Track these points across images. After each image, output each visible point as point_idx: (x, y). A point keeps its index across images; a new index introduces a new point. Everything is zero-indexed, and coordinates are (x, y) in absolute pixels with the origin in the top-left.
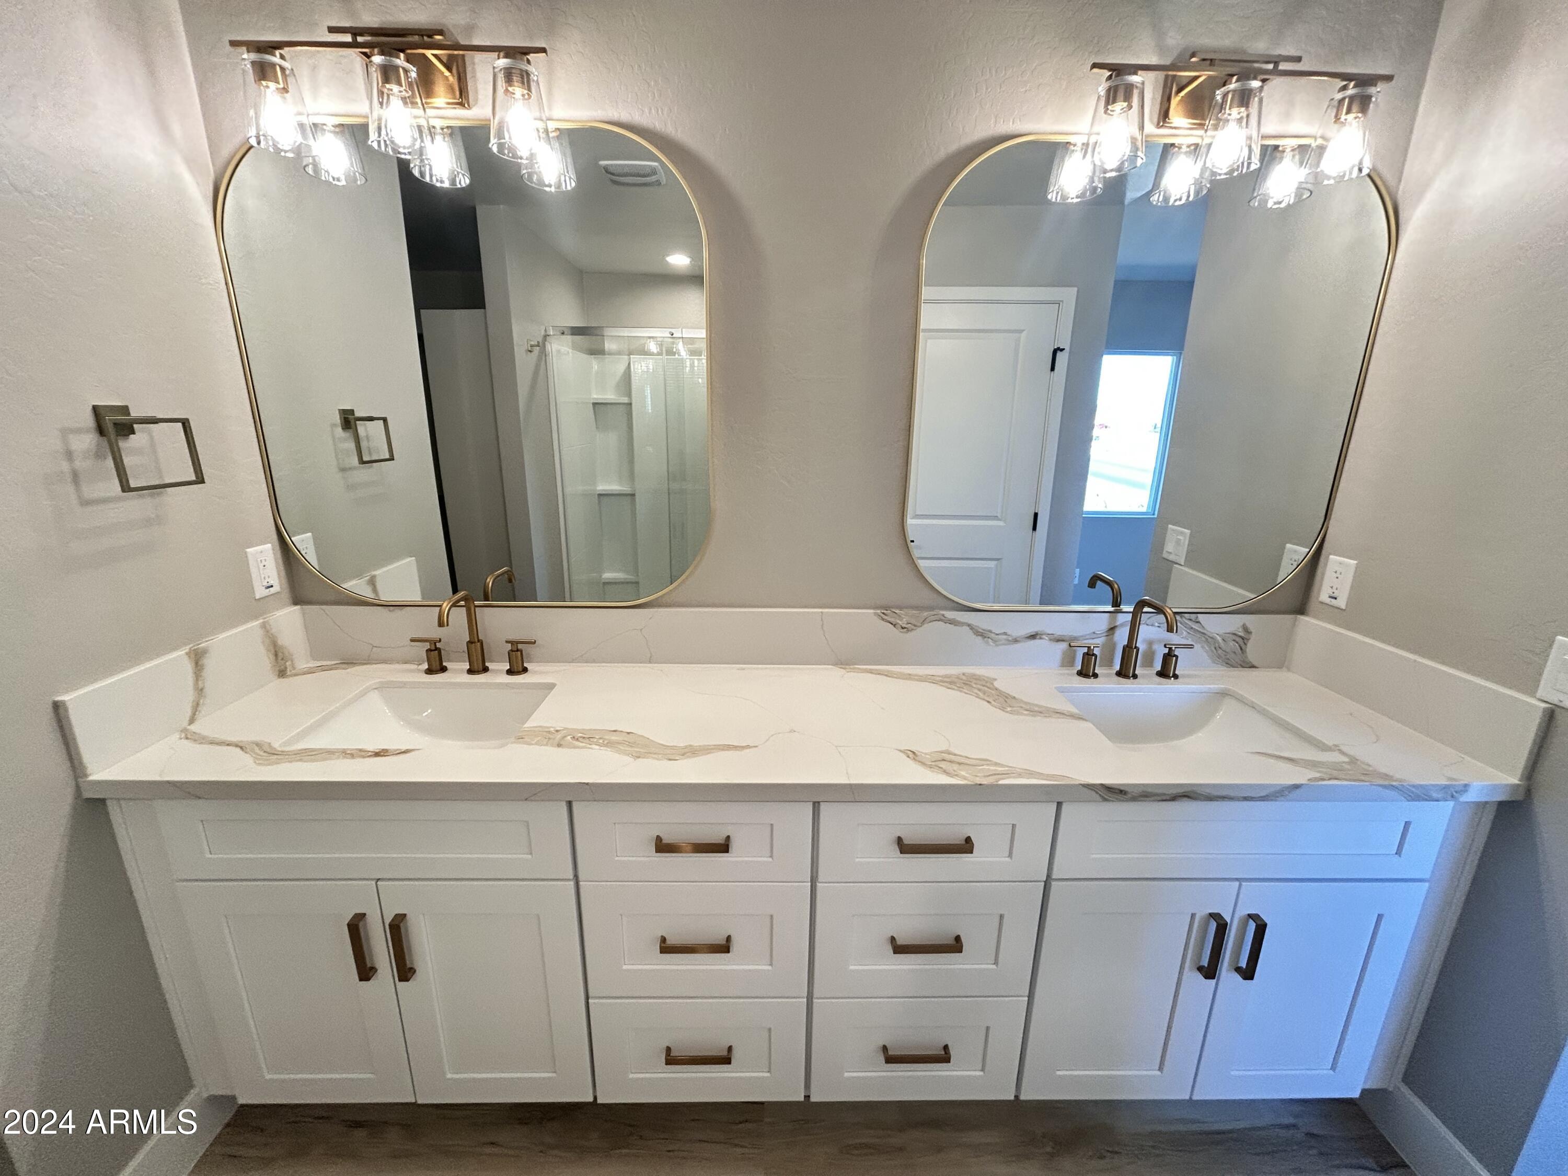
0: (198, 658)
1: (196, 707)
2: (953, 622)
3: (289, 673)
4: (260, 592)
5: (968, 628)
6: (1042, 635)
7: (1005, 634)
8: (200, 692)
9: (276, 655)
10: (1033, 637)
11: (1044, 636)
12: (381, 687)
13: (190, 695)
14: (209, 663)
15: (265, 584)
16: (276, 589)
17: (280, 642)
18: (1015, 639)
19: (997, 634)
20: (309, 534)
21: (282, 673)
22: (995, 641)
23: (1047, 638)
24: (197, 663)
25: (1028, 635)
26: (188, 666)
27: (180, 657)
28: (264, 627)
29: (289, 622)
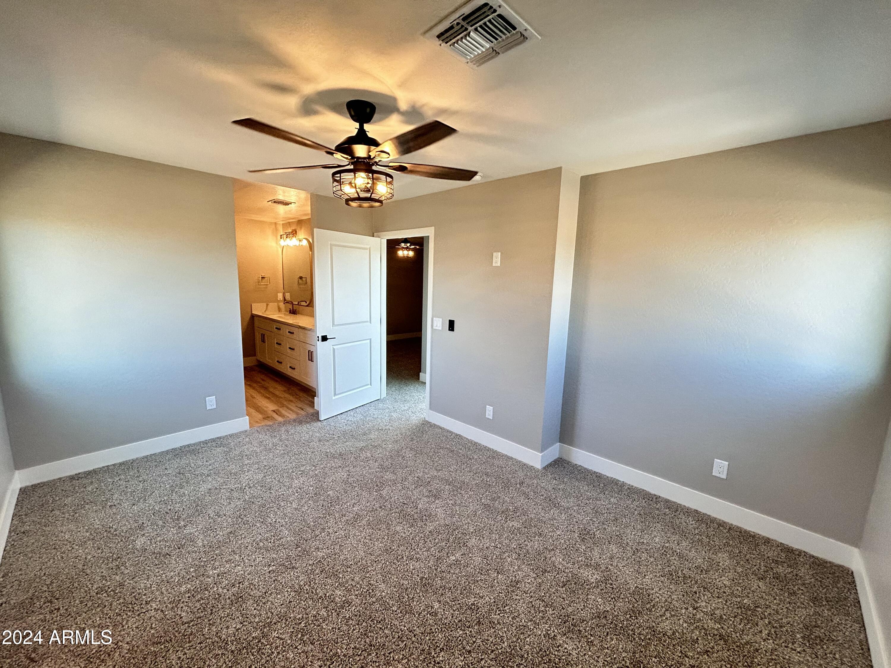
0: (267, 305)
4: (279, 299)
8: (267, 309)
9: (279, 308)
12: (284, 314)
13: (265, 309)
14: (269, 306)
16: (282, 299)
20: (289, 293)
21: (279, 311)
26: (266, 305)
27: (265, 304)
28: (278, 304)
29: (282, 305)
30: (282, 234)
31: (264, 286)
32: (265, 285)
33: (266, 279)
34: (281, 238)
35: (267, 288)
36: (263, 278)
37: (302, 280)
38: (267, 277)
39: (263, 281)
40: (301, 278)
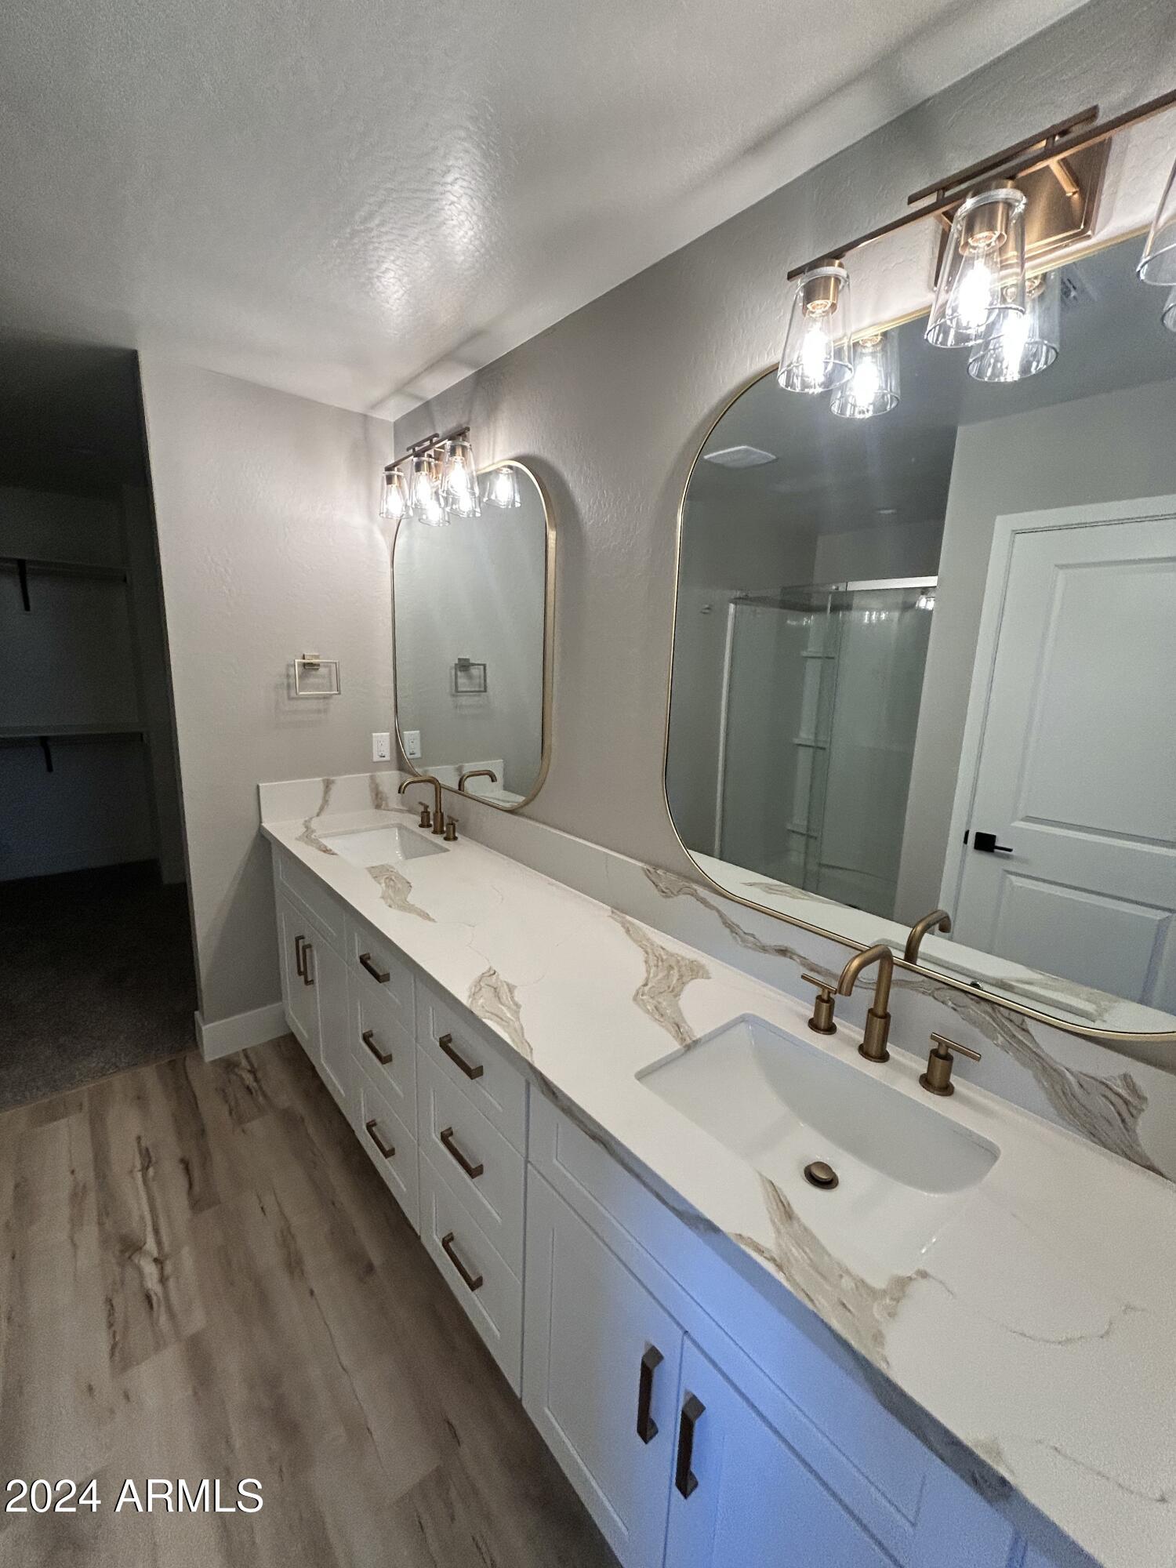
0: (328, 785)
1: (322, 809)
2: (703, 901)
3: (383, 807)
4: (376, 758)
5: (716, 914)
6: (795, 954)
7: (753, 936)
8: (325, 801)
9: (377, 795)
10: (783, 952)
11: (795, 957)
12: (400, 827)
13: (320, 802)
14: (334, 788)
15: (380, 754)
16: (387, 758)
17: (380, 788)
18: (764, 947)
19: (745, 933)
20: (418, 732)
21: (378, 807)
22: (743, 941)
23: (798, 960)
24: (327, 787)
25: (778, 948)
26: (322, 787)
27: (318, 781)
28: (372, 778)
29: (389, 779)
30: (391, 461)
31: (313, 705)
32: (318, 698)
33: (322, 670)
34: (390, 480)
35: (326, 711)
36: (309, 667)
37: (470, 677)
38: (327, 665)
39: (311, 680)
40: (464, 666)
